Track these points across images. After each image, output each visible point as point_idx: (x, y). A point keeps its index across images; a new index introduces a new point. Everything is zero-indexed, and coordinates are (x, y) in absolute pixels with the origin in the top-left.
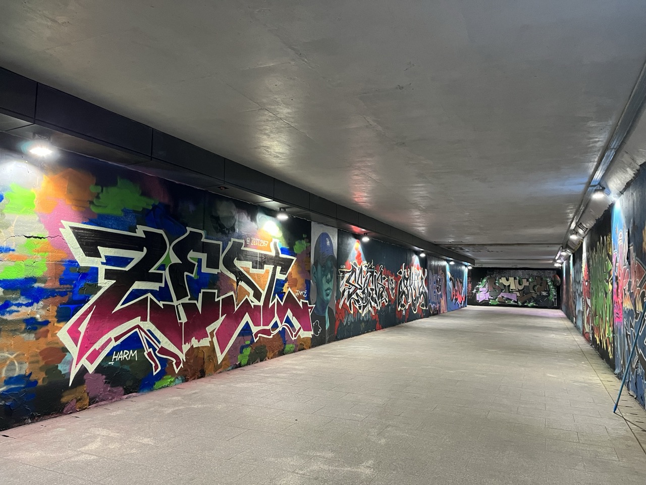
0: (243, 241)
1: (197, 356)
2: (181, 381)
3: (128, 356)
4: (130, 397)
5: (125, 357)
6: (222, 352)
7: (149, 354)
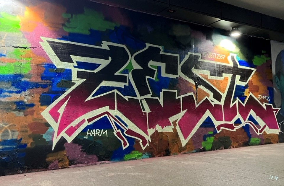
0: (200, 55)
1: (162, 139)
2: (148, 157)
3: (100, 134)
4: (103, 163)
5: (97, 134)
6: (185, 138)
7: (118, 134)
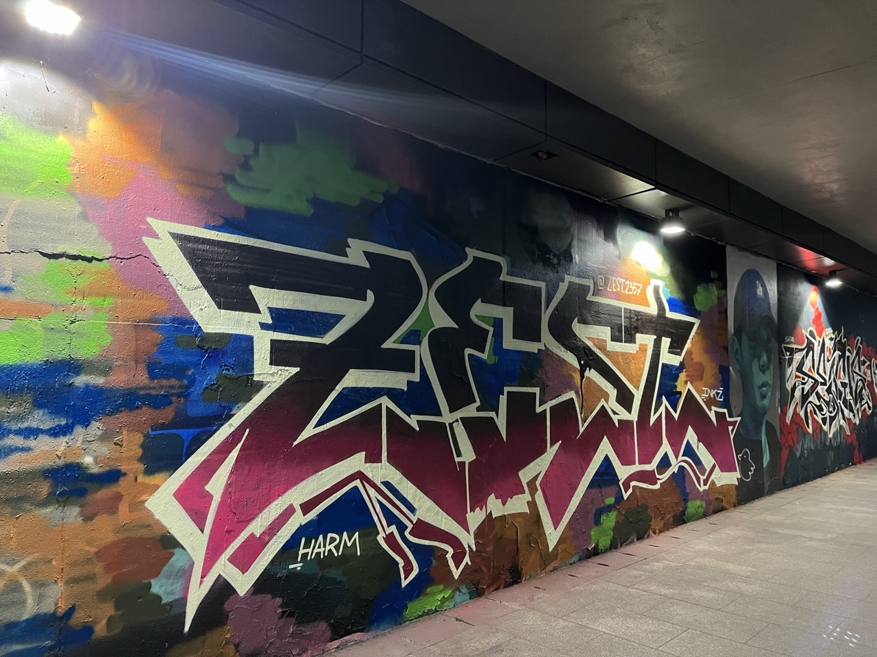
0: (588, 282)
1: (501, 537)
2: (467, 596)
3: (337, 548)
4: (345, 645)
5: (330, 550)
6: (556, 523)
7: (390, 539)
